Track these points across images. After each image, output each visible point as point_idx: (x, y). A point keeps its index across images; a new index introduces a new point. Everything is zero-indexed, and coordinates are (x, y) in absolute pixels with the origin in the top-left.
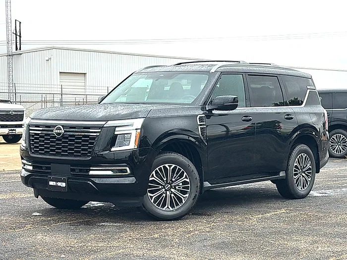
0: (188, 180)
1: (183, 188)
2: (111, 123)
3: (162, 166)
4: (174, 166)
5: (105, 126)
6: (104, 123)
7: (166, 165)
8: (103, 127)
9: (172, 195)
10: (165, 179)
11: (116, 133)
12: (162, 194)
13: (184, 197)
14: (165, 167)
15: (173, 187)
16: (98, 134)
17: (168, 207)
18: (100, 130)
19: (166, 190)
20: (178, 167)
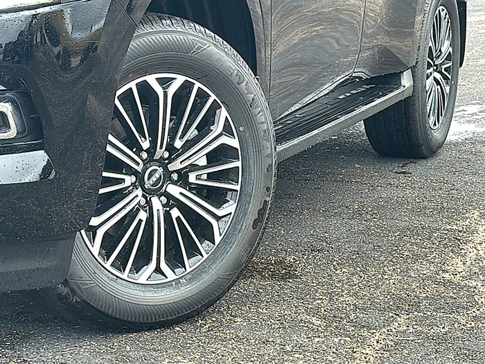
0: (234, 143)
1: (211, 177)
3: (132, 85)
4: (180, 80)
9: (175, 213)
10: (146, 145)
12: (133, 214)
13: (218, 218)
14: (145, 89)
15: (175, 176)
17: (158, 270)
19: (148, 193)
20: (197, 85)
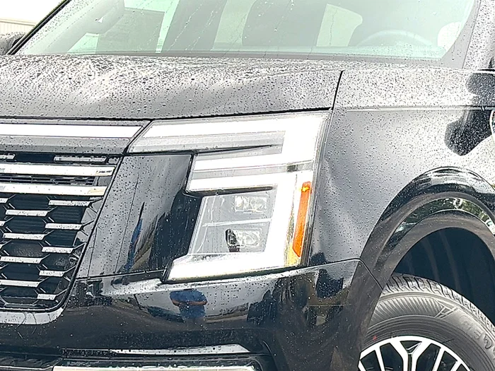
2: (163, 135)
5: (135, 148)
6: (130, 131)
7: (396, 342)
8: (126, 153)
11: (194, 185)
14: (389, 351)
16: (100, 190)
18: (108, 170)
20: (443, 349)
